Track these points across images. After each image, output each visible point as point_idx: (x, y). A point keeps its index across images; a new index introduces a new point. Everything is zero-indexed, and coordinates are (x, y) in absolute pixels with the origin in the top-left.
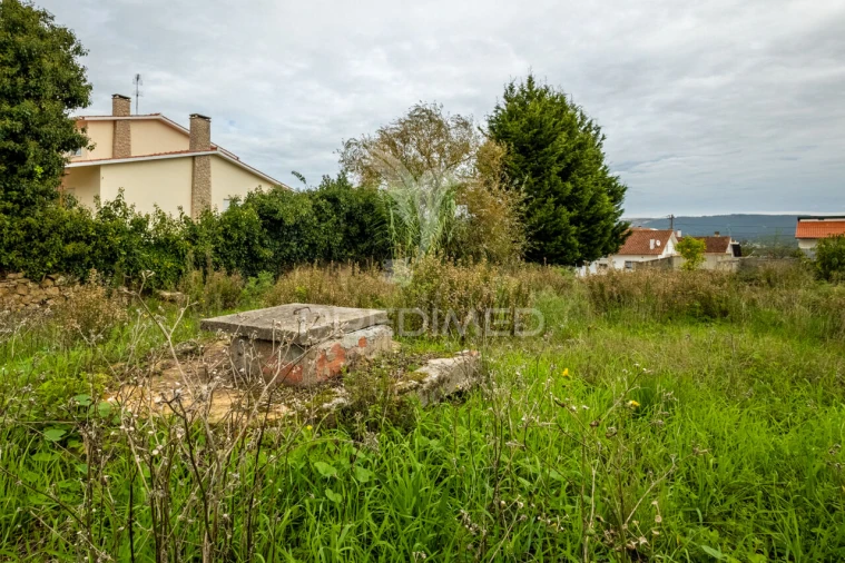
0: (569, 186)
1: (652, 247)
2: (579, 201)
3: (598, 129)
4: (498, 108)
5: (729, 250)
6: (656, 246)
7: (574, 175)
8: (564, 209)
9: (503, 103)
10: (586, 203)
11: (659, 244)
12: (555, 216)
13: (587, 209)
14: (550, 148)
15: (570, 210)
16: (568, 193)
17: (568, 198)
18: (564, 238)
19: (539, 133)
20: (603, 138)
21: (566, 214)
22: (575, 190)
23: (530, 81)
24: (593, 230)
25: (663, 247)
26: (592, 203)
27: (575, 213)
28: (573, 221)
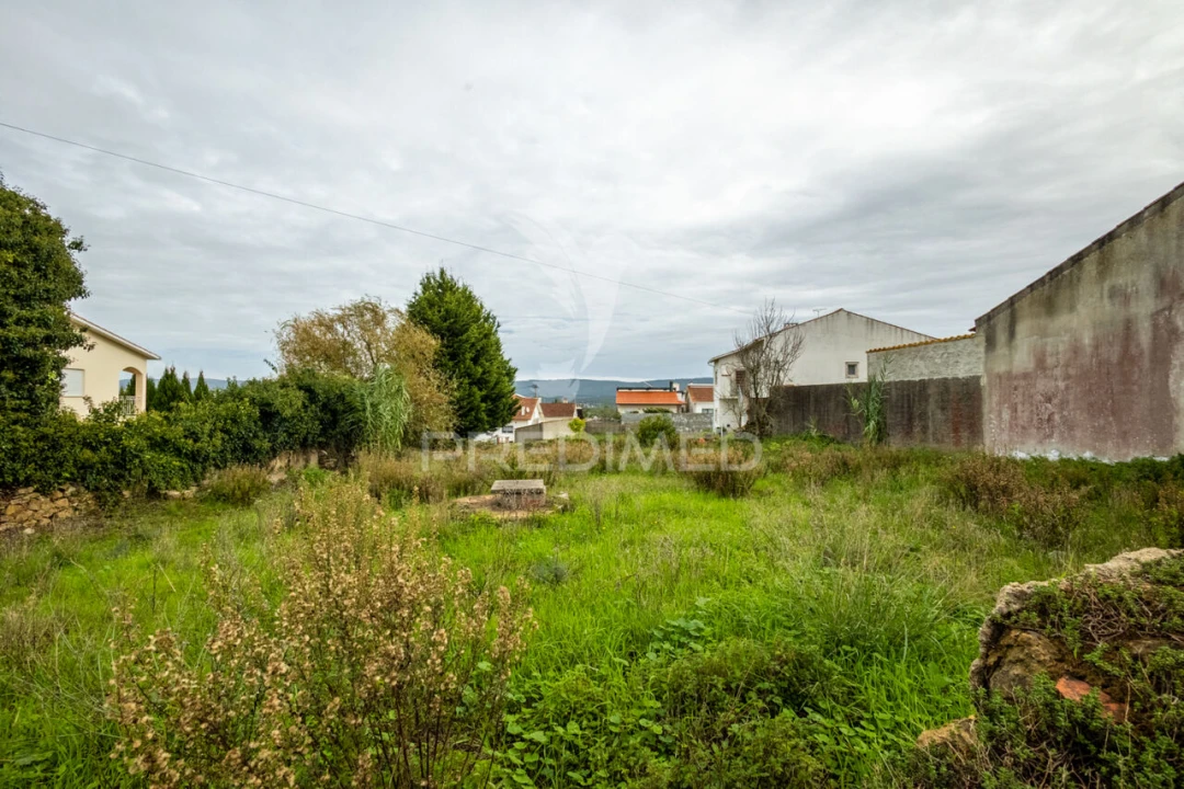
0: (480, 370)
1: (523, 413)
2: (487, 382)
3: (494, 318)
4: (416, 294)
5: (575, 413)
6: (526, 412)
7: (482, 360)
8: (475, 389)
9: (419, 290)
10: (492, 384)
11: (528, 410)
12: (470, 395)
13: (493, 389)
14: (464, 337)
15: (480, 390)
16: (479, 376)
17: (479, 380)
18: (477, 414)
19: (455, 322)
20: (499, 326)
21: (479, 394)
22: (484, 373)
23: (442, 272)
24: (497, 406)
25: (531, 413)
26: (497, 384)
27: (484, 393)
28: (484, 399)
